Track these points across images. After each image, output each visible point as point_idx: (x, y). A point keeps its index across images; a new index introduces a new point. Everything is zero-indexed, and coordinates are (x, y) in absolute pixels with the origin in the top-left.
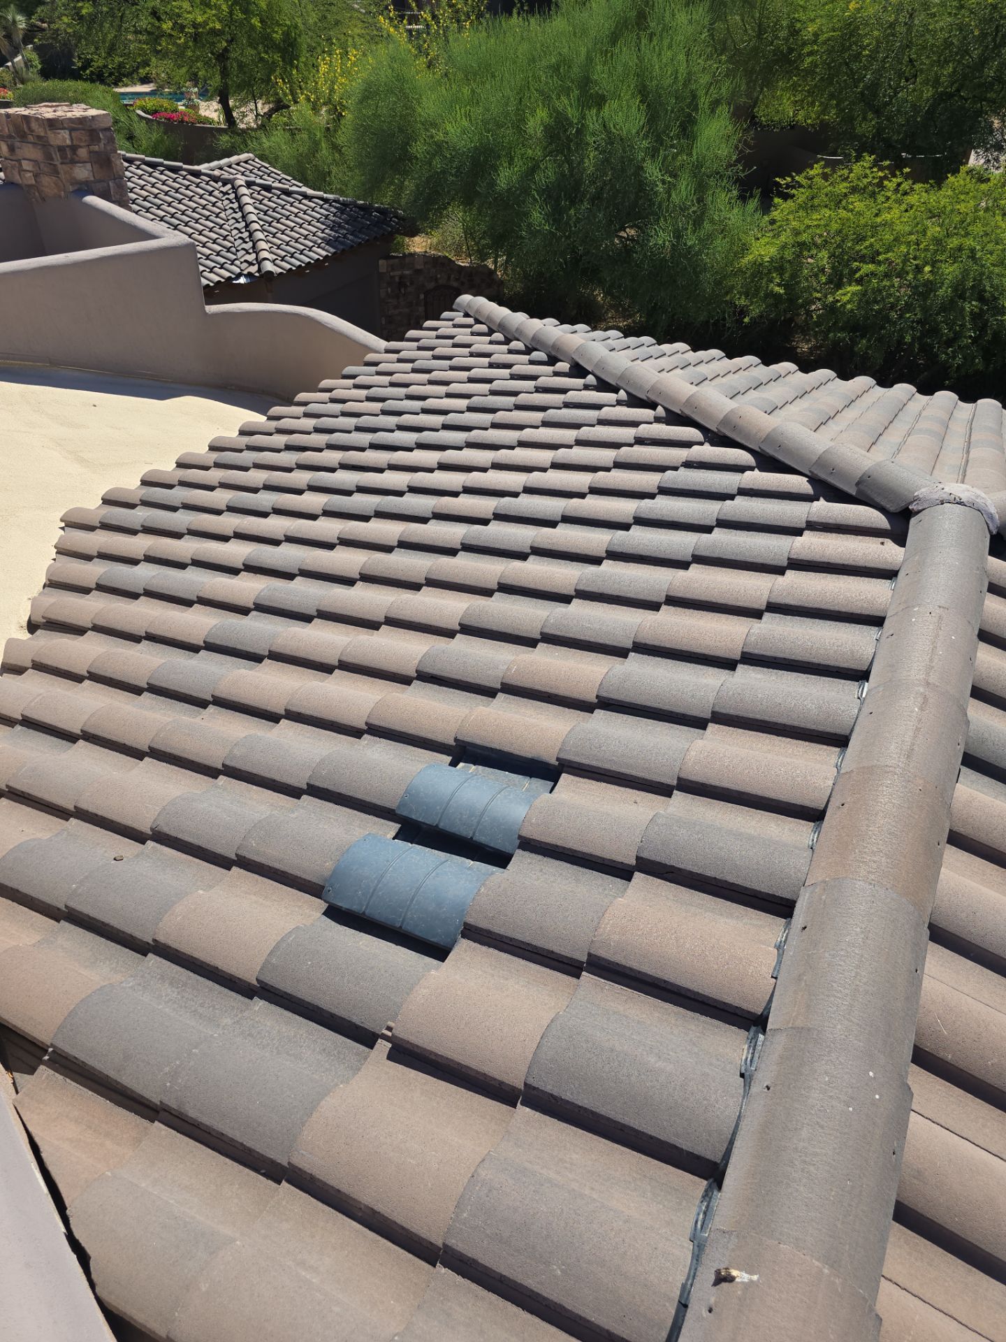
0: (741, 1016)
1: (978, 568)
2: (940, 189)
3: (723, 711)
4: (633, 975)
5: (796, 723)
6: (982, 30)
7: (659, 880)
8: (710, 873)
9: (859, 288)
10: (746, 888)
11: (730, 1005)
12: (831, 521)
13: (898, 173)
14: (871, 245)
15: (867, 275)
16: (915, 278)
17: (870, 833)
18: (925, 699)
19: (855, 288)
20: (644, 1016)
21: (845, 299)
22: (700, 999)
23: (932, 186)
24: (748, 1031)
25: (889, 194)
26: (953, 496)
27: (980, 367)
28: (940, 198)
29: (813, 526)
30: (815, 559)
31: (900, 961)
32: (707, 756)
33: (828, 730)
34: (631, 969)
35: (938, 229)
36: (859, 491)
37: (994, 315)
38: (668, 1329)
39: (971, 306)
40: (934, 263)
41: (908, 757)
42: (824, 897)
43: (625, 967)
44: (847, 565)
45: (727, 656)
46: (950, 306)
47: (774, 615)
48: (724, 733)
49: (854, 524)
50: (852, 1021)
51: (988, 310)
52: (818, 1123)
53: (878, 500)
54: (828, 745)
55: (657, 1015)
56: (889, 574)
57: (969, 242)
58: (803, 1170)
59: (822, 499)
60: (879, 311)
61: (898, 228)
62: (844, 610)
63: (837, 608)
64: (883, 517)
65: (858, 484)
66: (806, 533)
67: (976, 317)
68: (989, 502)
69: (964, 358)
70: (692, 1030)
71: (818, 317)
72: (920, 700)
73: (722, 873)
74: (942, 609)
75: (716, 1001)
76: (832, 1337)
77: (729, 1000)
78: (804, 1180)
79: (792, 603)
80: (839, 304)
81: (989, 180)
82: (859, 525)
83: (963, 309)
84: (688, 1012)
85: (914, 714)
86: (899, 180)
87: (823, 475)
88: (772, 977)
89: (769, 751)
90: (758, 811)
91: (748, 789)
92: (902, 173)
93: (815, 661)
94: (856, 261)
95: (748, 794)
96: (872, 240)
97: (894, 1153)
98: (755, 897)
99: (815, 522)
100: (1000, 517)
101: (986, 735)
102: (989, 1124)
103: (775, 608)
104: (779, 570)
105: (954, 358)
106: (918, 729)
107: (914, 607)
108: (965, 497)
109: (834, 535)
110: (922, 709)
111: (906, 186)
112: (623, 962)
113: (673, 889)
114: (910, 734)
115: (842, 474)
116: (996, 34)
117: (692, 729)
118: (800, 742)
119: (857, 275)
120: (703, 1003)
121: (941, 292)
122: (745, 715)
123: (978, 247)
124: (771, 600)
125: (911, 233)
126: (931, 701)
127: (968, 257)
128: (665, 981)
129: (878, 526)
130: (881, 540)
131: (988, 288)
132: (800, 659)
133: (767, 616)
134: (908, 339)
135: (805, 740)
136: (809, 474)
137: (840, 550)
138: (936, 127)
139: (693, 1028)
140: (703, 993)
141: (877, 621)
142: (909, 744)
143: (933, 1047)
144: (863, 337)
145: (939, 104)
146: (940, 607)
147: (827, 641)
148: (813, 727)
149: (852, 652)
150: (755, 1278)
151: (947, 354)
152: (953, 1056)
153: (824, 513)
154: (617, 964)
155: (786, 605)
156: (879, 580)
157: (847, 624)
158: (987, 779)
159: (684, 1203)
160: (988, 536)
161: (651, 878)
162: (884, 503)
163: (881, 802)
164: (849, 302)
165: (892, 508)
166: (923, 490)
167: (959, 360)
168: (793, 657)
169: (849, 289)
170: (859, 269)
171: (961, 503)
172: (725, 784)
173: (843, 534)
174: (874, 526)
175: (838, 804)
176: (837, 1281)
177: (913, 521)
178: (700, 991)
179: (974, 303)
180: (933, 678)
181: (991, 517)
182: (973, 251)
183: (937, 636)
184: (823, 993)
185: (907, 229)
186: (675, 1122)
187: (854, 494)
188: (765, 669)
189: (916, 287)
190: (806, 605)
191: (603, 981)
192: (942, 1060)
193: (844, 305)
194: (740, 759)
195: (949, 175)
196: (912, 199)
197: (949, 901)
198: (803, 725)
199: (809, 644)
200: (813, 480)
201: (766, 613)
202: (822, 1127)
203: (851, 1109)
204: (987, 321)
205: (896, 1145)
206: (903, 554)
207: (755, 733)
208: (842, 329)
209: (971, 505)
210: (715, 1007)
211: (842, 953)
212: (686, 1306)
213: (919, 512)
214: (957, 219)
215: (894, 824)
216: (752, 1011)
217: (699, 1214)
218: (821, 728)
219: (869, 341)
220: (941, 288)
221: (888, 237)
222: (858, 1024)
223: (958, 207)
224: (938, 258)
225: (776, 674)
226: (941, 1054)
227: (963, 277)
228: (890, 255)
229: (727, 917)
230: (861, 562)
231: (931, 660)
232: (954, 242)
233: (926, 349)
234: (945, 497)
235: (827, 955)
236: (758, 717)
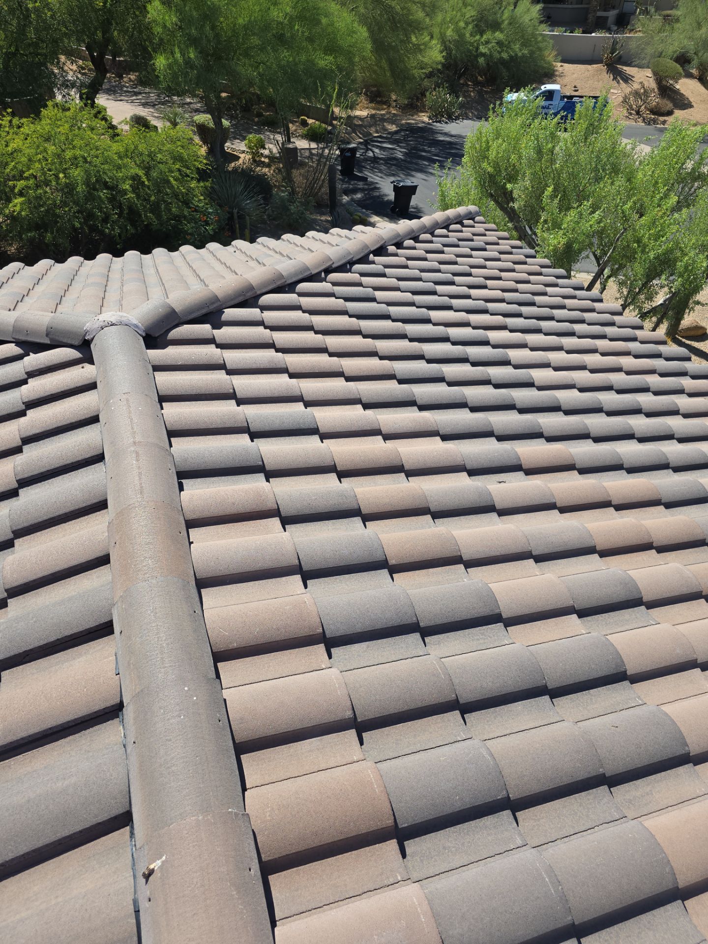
0: (110, 712)
1: (140, 361)
2: (41, 120)
3: (19, 527)
4: (26, 741)
5: (72, 509)
6: (9, 6)
7: (21, 667)
8: (53, 638)
9: (24, 199)
10: (81, 632)
11: (99, 711)
12: (42, 366)
13: (5, 114)
14: (15, 167)
15: (23, 189)
16: (57, 184)
17: (136, 551)
18: (137, 453)
19: (19, 200)
20: (47, 761)
21: (18, 208)
22: (79, 722)
23: (33, 118)
24: (118, 717)
25: (7, 129)
26: (106, 322)
27: (133, 231)
28: (44, 125)
29: (32, 374)
30: (42, 396)
31: (181, 613)
32: (19, 564)
33: (95, 501)
34: (22, 739)
35: (53, 147)
36: (51, 340)
37: (122, 196)
38: (136, 934)
39: (103, 194)
40: (64, 171)
41: (141, 493)
42: (124, 606)
43: (17, 741)
44: (65, 391)
45: (8, 488)
46: (90, 197)
47: (29, 445)
48: (28, 541)
49: (59, 362)
50: (166, 667)
51: (116, 193)
52: (167, 740)
53: (65, 341)
54: (99, 511)
55: (56, 753)
56: (92, 386)
57: (78, 152)
58: (169, 774)
59: (31, 354)
60: (47, 211)
61: (27, 151)
62: (74, 421)
63: (68, 422)
64: (74, 351)
65: (47, 335)
66: (30, 380)
67: (112, 200)
68: (130, 318)
69: (120, 228)
70: (84, 744)
71: (7, 225)
72: (134, 455)
73: (61, 633)
74: (126, 395)
75: (89, 715)
76: (219, 849)
77: (97, 708)
78: (172, 778)
79: (38, 431)
80: (16, 213)
81: (69, 109)
82: (62, 361)
83: (100, 197)
84: (76, 735)
85: (134, 466)
86: (9, 118)
87: (23, 338)
88: (116, 675)
89: (64, 536)
90: (72, 578)
91: (58, 569)
92: (8, 113)
93: (69, 462)
94: (10, 181)
95: (59, 572)
96: (13, 163)
97: (220, 721)
98: (90, 633)
99: (32, 371)
100: (142, 325)
101: (186, 455)
102: (271, 664)
103: (28, 440)
104: (22, 414)
105: (113, 229)
106: (140, 473)
107: (110, 400)
108: (113, 320)
109: (49, 374)
110: (137, 460)
111: (16, 121)
112: (15, 738)
113: (34, 666)
114: (136, 479)
115: (35, 333)
116: (21, 8)
117: (6, 551)
118: (81, 518)
119: (16, 190)
120: (82, 722)
121: (79, 189)
122: (36, 521)
123: (86, 155)
124: (22, 437)
125: (37, 154)
126: (140, 452)
127: (84, 162)
128: (50, 729)
129: (75, 358)
130: (81, 366)
131: (108, 180)
132: (58, 465)
133: (25, 448)
134: (77, 225)
135: (84, 516)
136: (14, 340)
137: (55, 383)
138: (16, 78)
139: (84, 742)
140: (78, 717)
141: (95, 419)
142: (138, 485)
143: (224, 646)
144: (46, 231)
145: (9, 61)
146: (124, 394)
147: (70, 446)
148: (84, 505)
149: (89, 445)
150: (164, 858)
151: (108, 228)
152: (237, 643)
153: (34, 363)
154: (11, 742)
155: (35, 435)
156: (90, 392)
157: (81, 429)
158: (199, 480)
159: (121, 851)
160: (141, 339)
161: (15, 669)
162: (70, 342)
163: (135, 529)
164: (22, 210)
165: (76, 343)
166: (87, 324)
167: (117, 231)
168: (53, 467)
169: (16, 201)
170: (15, 186)
171: (113, 325)
172: (40, 575)
173: (55, 371)
174: (71, 359)
175: (113, 544)
176: (209, 817)
177: (92, 346)
178: (76, 717)
179: (104, 191)
180: (138, 439)
181: (136, 326)
182: (85, 158)
183: (130, 412)
184: (144, 663)
185: (33, 151)
186: (90, 810)
187: (49, 342)
188: (39, 484)
189: (62, 190)
190: (48, 429)
191: (8, 761)
192: (232, 649)
193: (19, 213)
194: (42, 553)
195: (42, 109)
196: (25, 130)
197: (201, 560)
198: (77, 507)
199: (59, 453)
200: (18, 343)
201: (23, 447)
202: (170, 740)
203: (182, 717)
204: (120, 200)
205: (219, 716)
206: (95, 369)
207: (50, 529)
208: (30, 230)
209: (121, 324)
210: (92, 719)
211: (146, 632)
212: (139, 911)
213: (93, 339)
214: (63, 138)
215: (147, 537)
216: (114, 703)
217: (132, 849)
218: (89, 503)
219: (52, 233)
220: (77, 186)
221: (24, 159)
222: (170, 666)
223: (59, 130)
224: (64, 166)
225: (48, 483)
226: (231, 647)
227: (87, 176)
228: (31, 171)
229: (79, 658)
230: (72, 386)
231: (132, 428)
232: (69, 154)
233: (93, 229)
234: (102, 324)
235: (138, 639)
236: (45, 518)
